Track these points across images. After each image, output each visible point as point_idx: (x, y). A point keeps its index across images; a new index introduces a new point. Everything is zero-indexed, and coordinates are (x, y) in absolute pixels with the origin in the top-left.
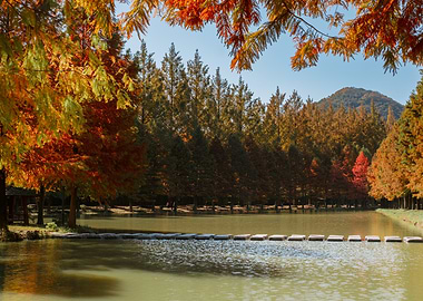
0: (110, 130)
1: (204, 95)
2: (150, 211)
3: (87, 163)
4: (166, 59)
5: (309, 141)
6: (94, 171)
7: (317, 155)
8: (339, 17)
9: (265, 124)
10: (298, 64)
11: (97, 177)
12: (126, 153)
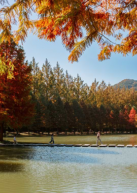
0: (19, 97)
1: (61, 82)
2: (38, 134)
3: (8, 111)
4: (44, 66)
5: (109, 103)
6: (11, 115)
7: (113, 109)
8: (120, 35)
9: (90, 95)
10: (101, 58)
11: (13, 119)
12: (26, 107)
